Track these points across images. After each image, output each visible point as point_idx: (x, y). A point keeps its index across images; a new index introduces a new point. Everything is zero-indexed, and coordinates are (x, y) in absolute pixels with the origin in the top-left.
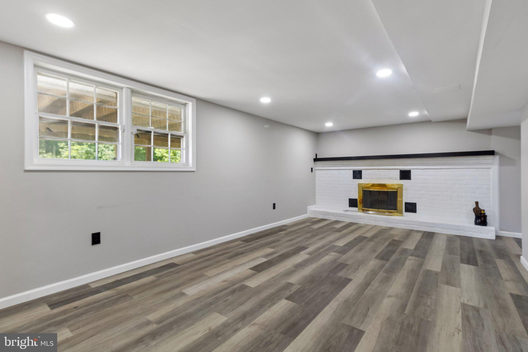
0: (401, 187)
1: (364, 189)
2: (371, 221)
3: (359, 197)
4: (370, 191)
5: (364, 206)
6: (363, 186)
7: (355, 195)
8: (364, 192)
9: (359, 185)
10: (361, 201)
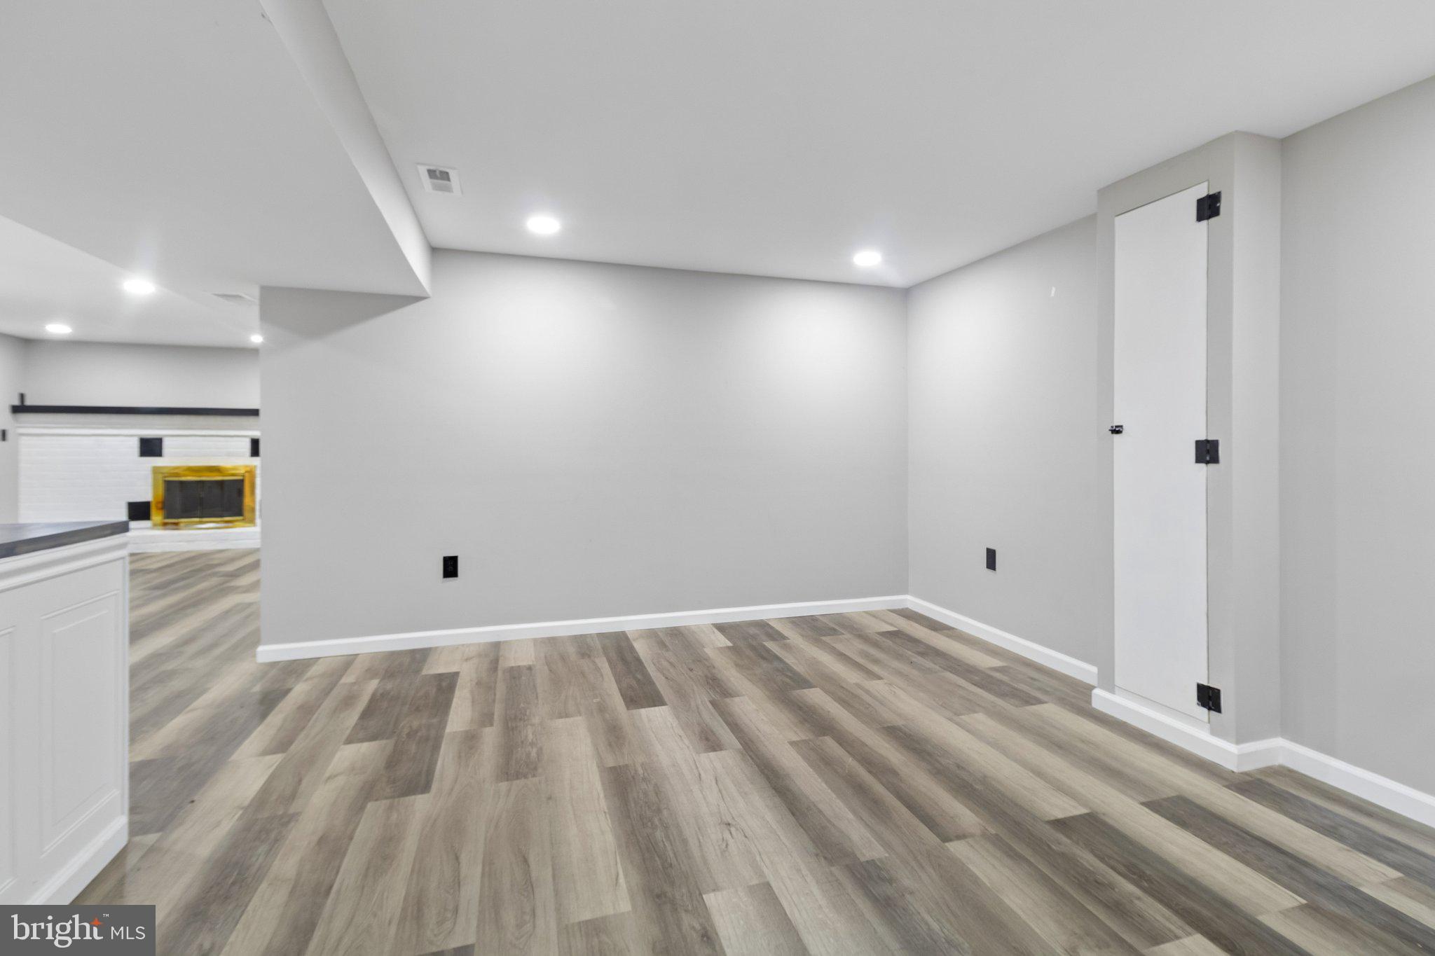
0: (251, 472)
1: (167, 479)
2: (180, 543)
3: (155, 495)
4: (182, 483)
5: (168, 516)
6: (165, 471)
7: (145, 493)
8: (169, 485)
9: (156, 470)
10: (160, 505)
